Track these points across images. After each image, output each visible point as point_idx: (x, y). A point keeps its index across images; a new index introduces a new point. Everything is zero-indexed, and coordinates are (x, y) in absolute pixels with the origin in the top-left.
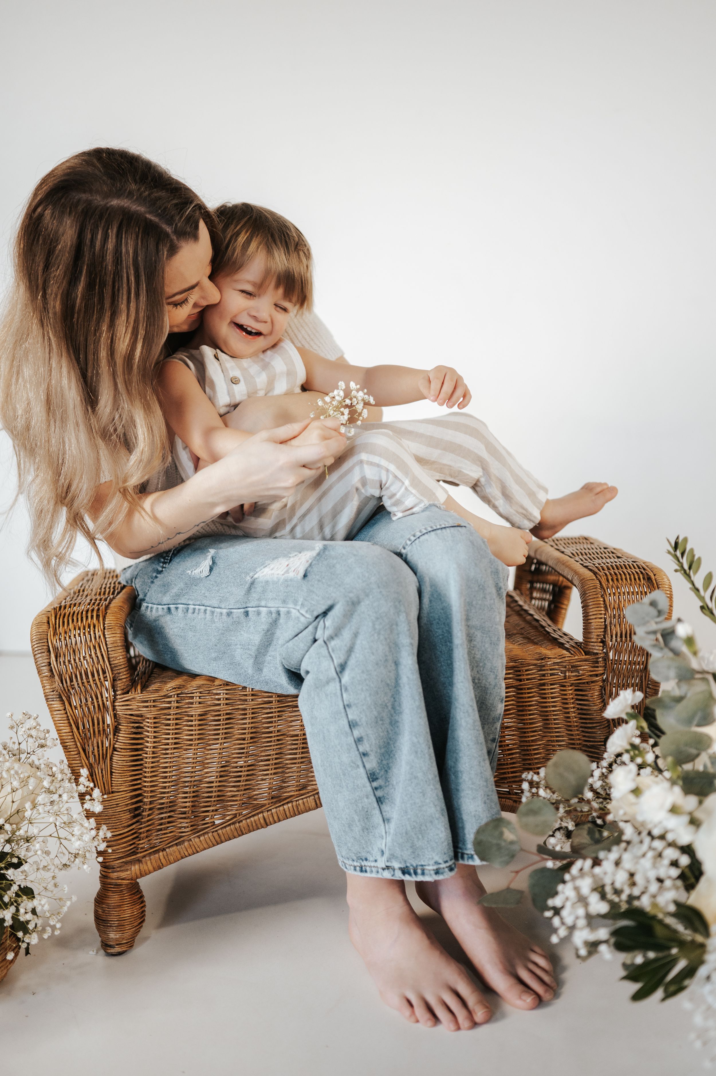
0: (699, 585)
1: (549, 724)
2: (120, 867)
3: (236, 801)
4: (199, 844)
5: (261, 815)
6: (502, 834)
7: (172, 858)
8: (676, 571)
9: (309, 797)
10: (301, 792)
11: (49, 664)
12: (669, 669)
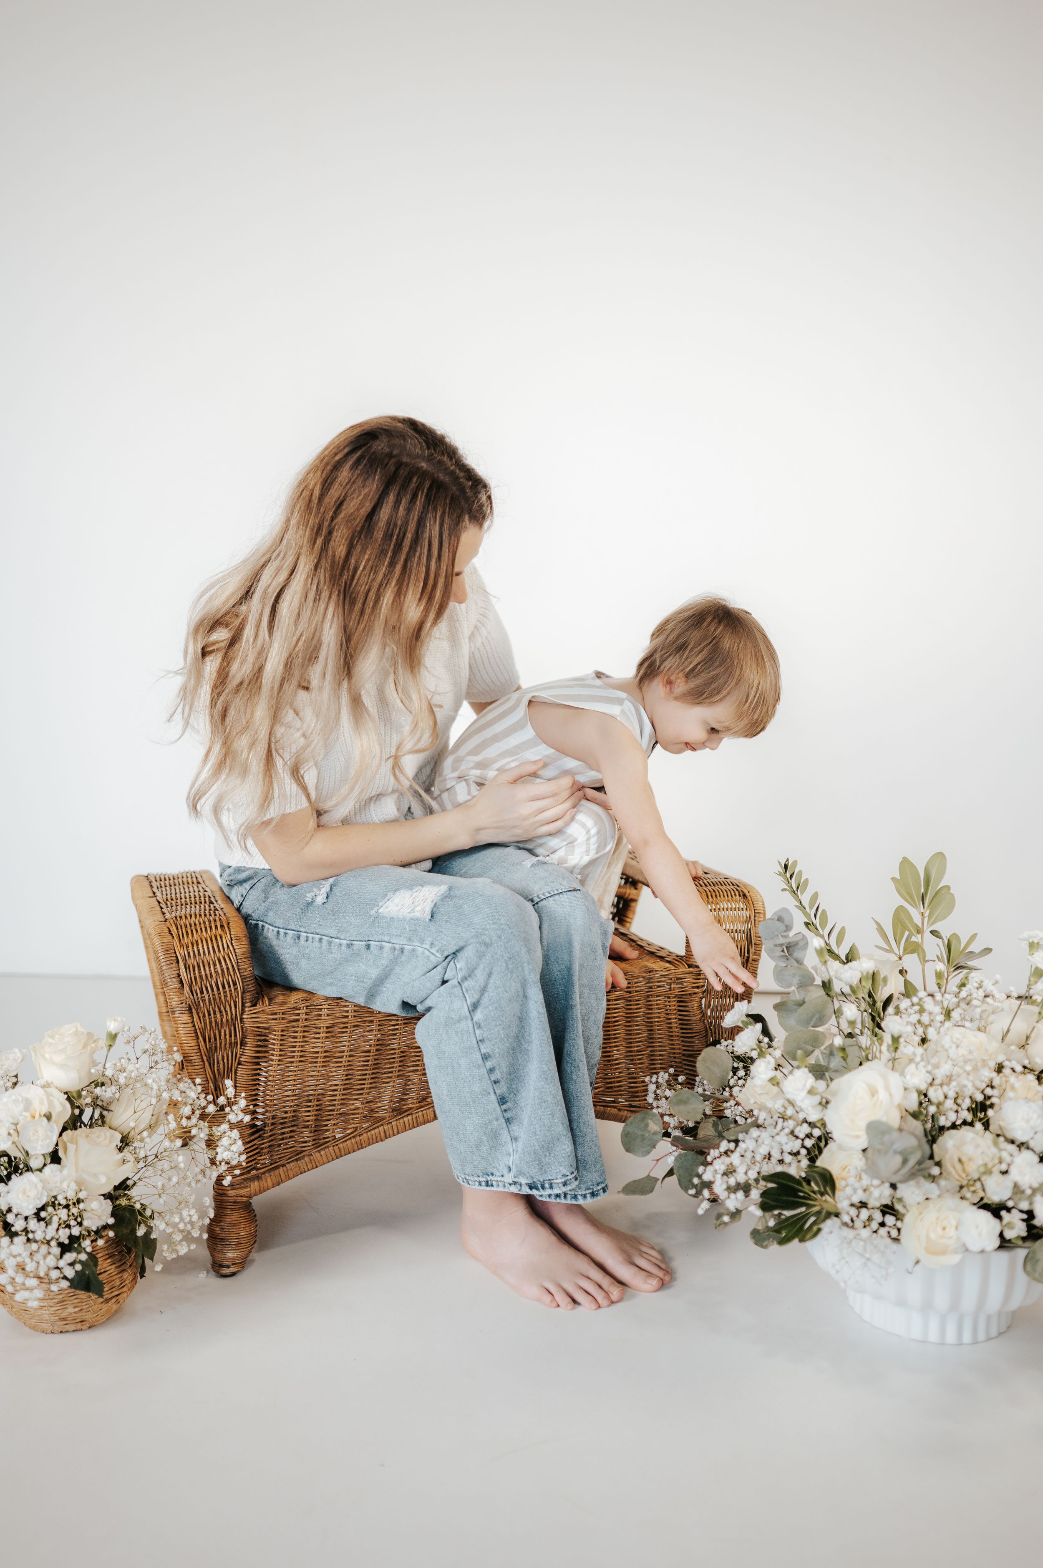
0: (806, 903)
2: (240, 1184)
3: (358, 1114)
4: (319, 1158)
5: (381, 1128)
6: (647, 1125)
7: (291, 1174)
8: (783, 890)
10: (422, 1104)
11: (179, 975)
12: (794, 976)
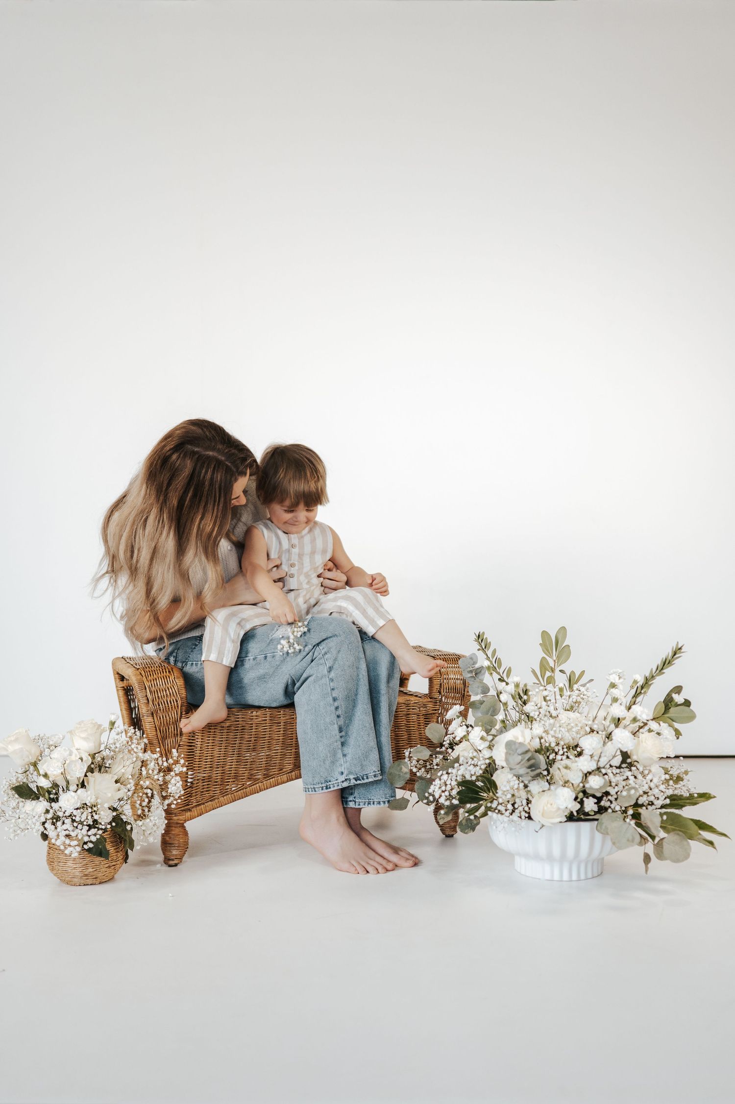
0: (490, 655)
1: (411, 737)
2: (180, 813)
3: (244, 776)
4: (223, 801)
5: (257, 785)
6: (401, 769)
7: (208, 809)
8: (479, 650)
9: (284, 775)
10: (280, 772)
11: (146, 696)
12: (478, 688)
